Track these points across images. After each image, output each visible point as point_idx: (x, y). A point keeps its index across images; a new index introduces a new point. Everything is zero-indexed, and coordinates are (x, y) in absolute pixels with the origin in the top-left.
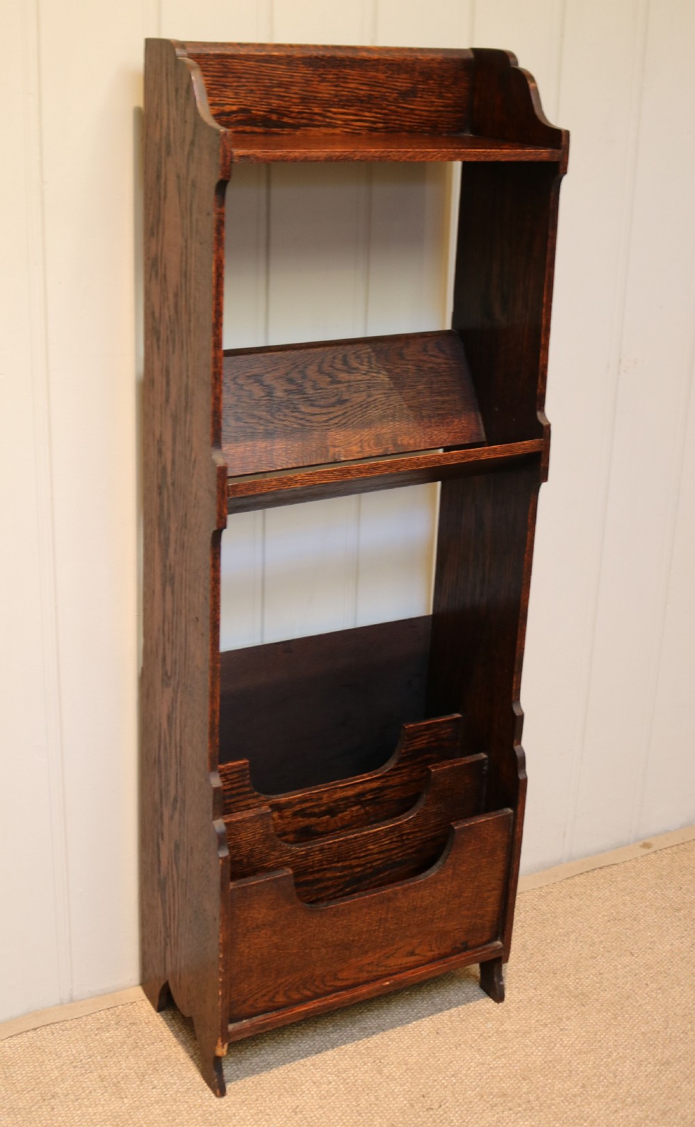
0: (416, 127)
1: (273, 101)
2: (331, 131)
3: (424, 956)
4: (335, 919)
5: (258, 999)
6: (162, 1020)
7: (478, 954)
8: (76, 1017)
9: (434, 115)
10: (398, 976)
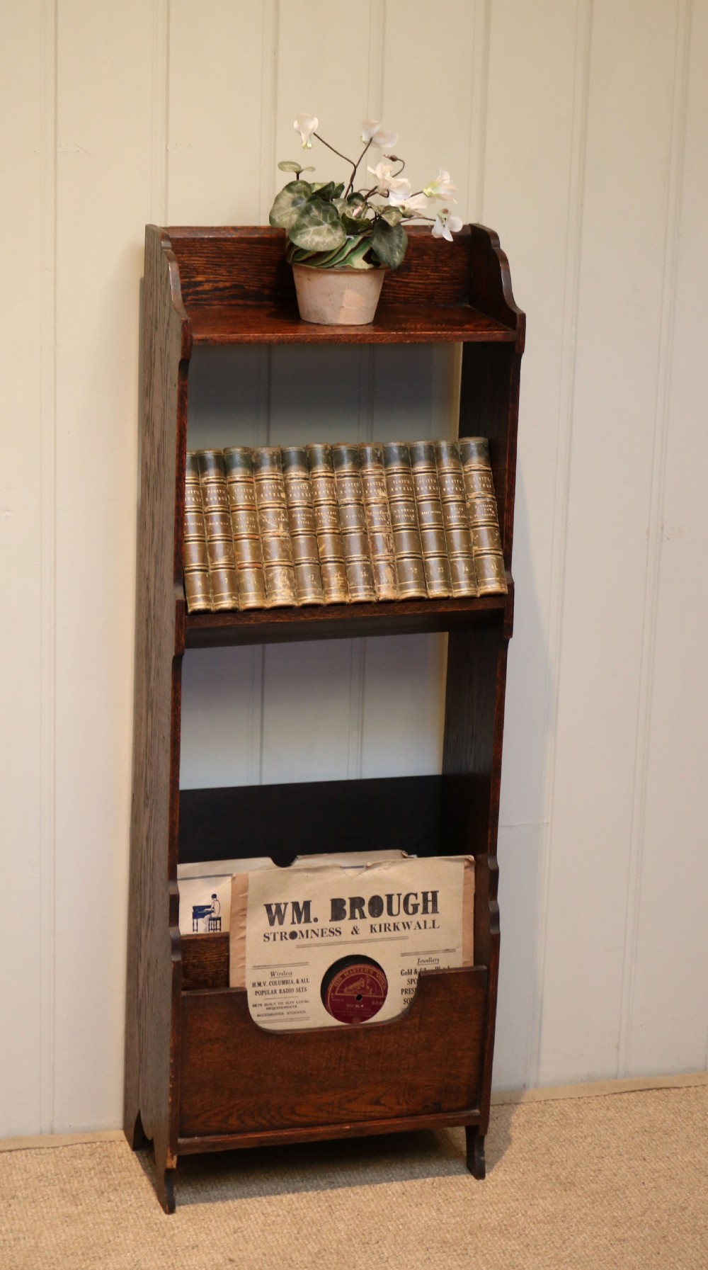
0: (410, 299)
3: (391, 1109)
4: (291, 1045)
5: (210, 1117)
6: (135, 1156)
7: (451, 1117)
8: (53, 1146)
9: (430, 287)
10: (362, 1123)
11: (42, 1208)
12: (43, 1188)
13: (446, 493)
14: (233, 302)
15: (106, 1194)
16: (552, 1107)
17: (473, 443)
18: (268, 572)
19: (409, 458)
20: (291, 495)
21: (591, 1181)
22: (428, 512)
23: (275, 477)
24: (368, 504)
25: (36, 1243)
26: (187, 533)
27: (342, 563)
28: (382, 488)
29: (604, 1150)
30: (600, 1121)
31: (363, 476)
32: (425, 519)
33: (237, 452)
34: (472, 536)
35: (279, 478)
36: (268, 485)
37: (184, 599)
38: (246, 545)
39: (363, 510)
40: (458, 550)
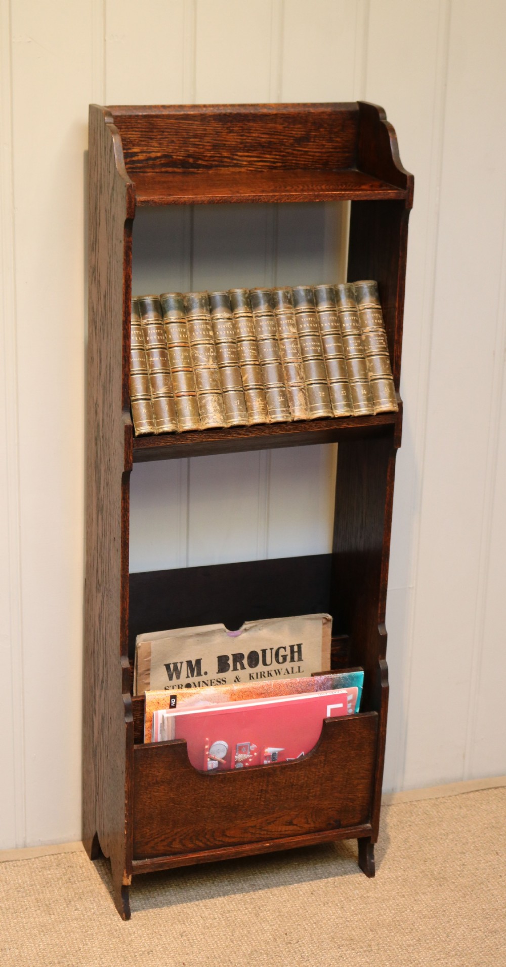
0: (309, 165)
1: (190, 148)
2: (237, 170)
3: (302, 827)
4: (223, 785)
5: (158, 843)
6: (93, 865)
7: (349, 831)
8: (26, 858)
9: (325, 155)
10: (280, 840)
11: (22, 918)
12: (21, 899)
13: (345, 328)
14: (163, 170)
15: (73, 903)
16: (416, 807)
17: (365, 286)
18: (201, 399)
19: (313, 300)
20: (217, 333)
21: (459, 875)
22: (331, 345)
23: (204, 318)
24: (282, 339)
25: (20, 952)
26: (132, 368)
27: (262, 389)
28: (293, 325)
29: (463, 846)
30: (456, 819)
31: (276, 315)
32: (328, 350)
33: (172, 298)
34: (368, 364)
35: (207, 318)
36: (198, 326)
37: (131, 424)
38: (182, 377)
39: (278, 345)
40: (357, 376)
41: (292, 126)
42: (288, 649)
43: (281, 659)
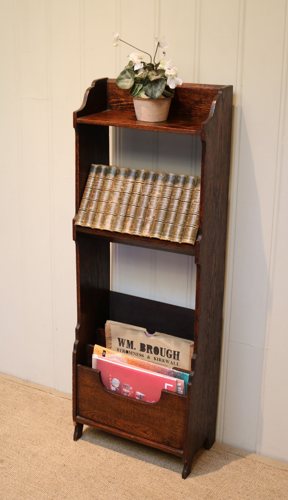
3: (151, 437)
4: (114, 400)
5: (88, 413)
7: (173, 450)
10: (138, 437)
13: (184, 198)
18: (106, 216)
20: (126, 188)
24: (153, 197)
27: (135, 218)
28: (161, 191)
31: (155, 185)
32: (173, 207)
34: (188, 218)
35: (124, 180)
38: (103, 204)
39: (150, 199)
40: (181, 223)
41: (192, 95)
42: (173, 352)
43: (169, 356)
